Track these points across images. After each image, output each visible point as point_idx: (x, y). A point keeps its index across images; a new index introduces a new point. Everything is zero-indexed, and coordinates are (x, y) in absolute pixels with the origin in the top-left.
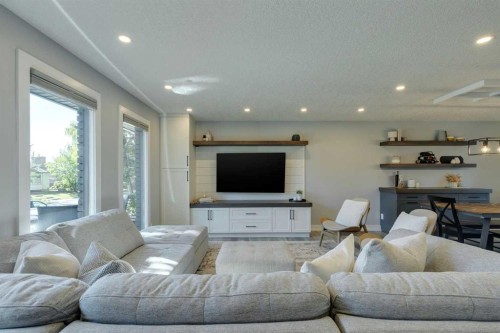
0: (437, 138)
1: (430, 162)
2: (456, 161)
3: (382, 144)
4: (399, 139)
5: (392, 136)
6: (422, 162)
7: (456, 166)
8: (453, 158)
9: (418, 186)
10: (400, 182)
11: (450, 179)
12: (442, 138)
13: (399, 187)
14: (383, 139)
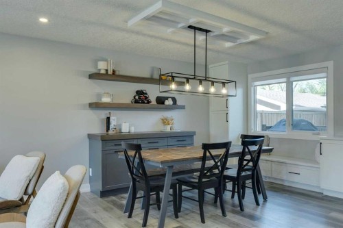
0: (152, 76)
1: (143, 102)
2: (169, 102)
3: (92, 76)
4: (110, 72)
5: (102, 66)
6: (136, 102)
7: (169, 108)
8: (167, 98)
9: (133, 130)
10: (112, 126)
11: (165, 122)
12: (156, 76)
13: (111, 132)
14: (93, 71)
